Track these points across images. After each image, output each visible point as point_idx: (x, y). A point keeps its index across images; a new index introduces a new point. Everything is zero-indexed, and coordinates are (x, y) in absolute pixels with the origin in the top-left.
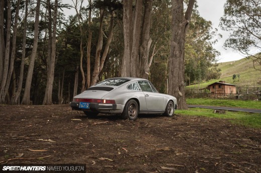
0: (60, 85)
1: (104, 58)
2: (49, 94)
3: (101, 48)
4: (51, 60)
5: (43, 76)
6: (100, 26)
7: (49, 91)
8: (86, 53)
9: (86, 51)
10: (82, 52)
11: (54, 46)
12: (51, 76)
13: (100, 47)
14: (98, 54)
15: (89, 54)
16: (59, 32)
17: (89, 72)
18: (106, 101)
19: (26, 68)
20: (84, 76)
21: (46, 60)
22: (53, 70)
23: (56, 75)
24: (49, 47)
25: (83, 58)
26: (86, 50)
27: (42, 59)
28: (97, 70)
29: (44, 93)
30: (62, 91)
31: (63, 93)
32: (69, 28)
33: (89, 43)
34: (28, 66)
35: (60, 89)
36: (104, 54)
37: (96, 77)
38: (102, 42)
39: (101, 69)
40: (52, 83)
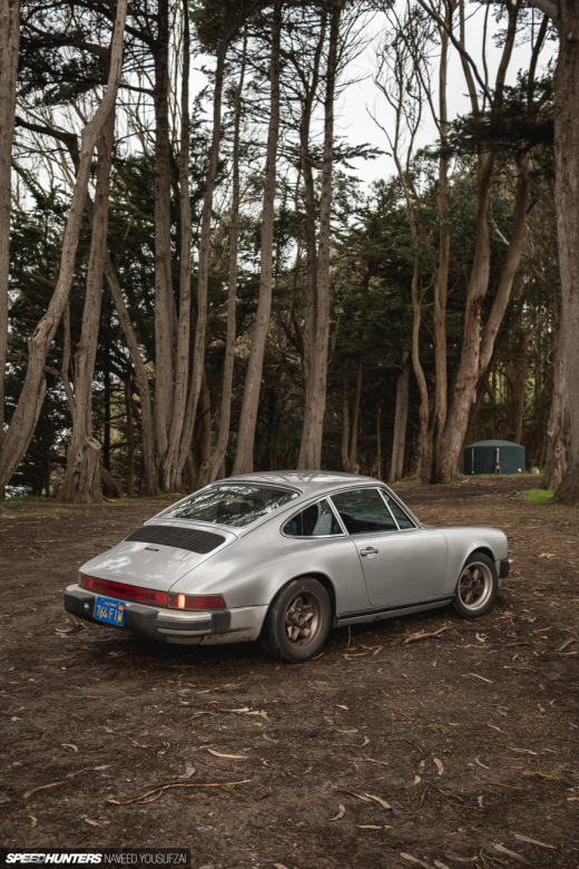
0: (346, 419)
1: (496, 323)
2: (311, 454)
3: (484, 291)
4: (315, 339)
5: (294, 390)
6: (481, 211)
7: (310, 445)
8: (432, 308)
9: (433, 300)
10: (417, 307)
11: (324, 295)
12: (316, 394)
13: (480, 284)
14: (474, 310)
15: (440, 314)
16: (342, 238)
17: (442, 376)
18: (189, 599)
19: (242, 368)
20: (424, 390)
21: (300, 340)
22: (324, 375)
23: (333, 387)
24: (310, 297)
25: (422, 326)
26: (430, 297)
27: (289, 336)
28: (472, 367)
29: (297, 444)
30: (355, 438)
31: (359, 443)
32: (374, 222)
33: (442, 275)
34: (247, 361)
35: (347, 432)
36: (494, 310)
37: (468, 392)
38: (486, 266)
39: (485, 363)
40: (320, 417)
